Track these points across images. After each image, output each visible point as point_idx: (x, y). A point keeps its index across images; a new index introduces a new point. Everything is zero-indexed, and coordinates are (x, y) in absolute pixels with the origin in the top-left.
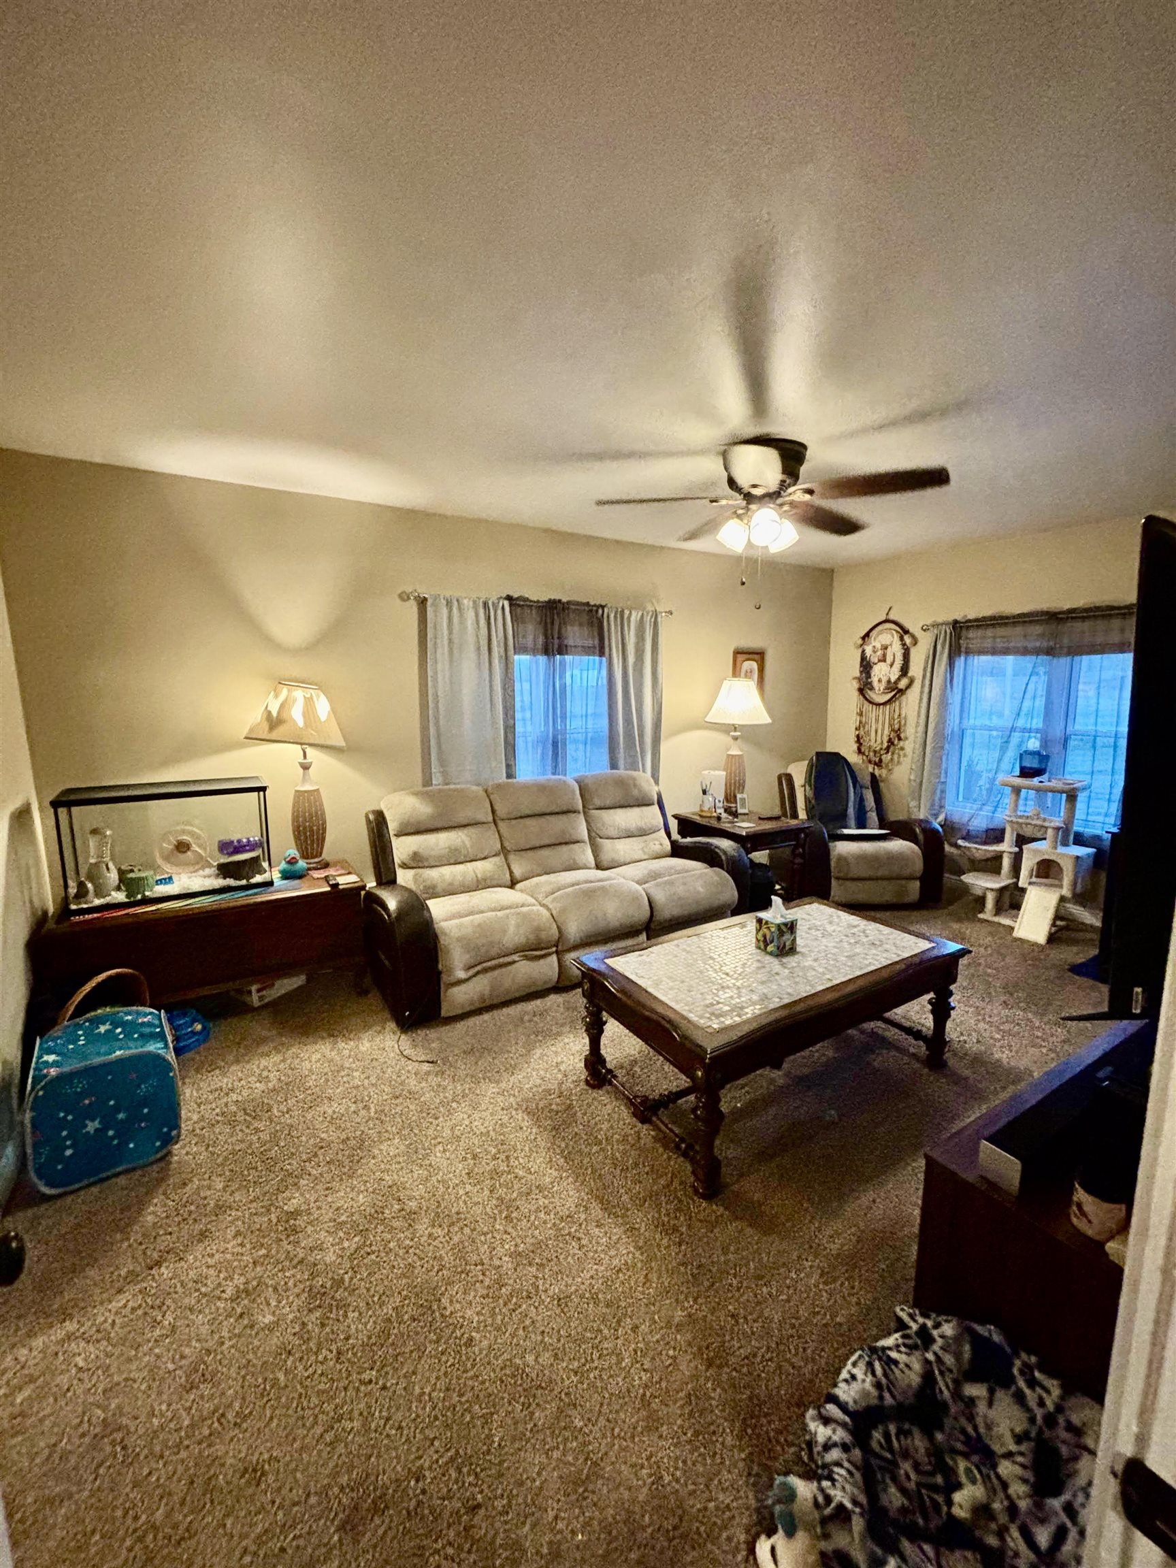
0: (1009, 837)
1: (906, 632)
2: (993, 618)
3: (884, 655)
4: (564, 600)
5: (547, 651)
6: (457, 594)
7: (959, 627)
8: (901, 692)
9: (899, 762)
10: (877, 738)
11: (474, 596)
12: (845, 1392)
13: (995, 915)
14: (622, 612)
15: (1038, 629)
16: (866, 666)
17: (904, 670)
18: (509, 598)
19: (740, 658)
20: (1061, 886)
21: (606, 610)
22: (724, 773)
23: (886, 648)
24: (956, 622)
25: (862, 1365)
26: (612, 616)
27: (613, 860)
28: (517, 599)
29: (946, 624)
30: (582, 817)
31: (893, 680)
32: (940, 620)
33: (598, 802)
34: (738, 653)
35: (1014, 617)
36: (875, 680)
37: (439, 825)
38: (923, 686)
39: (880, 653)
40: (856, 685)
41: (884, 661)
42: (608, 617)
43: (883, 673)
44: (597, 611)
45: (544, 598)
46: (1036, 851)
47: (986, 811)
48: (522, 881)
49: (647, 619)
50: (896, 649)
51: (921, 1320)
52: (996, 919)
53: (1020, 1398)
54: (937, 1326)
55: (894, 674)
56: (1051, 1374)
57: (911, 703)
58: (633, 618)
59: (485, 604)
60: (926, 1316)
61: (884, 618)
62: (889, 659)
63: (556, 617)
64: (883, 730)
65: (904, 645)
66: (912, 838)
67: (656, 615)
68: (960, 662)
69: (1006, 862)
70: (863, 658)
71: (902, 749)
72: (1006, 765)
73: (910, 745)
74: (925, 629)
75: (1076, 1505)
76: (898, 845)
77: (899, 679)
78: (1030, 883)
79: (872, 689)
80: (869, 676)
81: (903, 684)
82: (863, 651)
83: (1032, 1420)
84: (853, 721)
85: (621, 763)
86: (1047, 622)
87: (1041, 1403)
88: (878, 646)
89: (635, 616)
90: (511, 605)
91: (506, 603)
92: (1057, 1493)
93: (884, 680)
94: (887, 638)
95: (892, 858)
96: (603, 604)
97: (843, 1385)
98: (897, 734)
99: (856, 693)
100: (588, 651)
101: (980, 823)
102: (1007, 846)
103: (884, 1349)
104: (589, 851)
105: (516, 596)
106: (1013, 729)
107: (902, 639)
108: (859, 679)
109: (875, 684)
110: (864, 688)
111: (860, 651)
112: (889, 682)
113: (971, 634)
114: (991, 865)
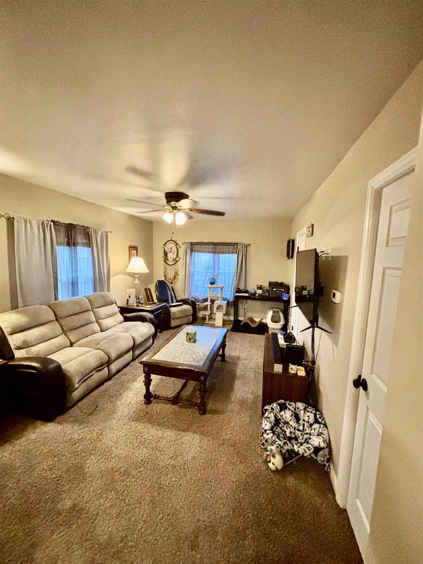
0: (209, 300)
1: (177, 244)
2: (200, 243)
3: (171, 250)
4: (75, 224)
5: (68, 244)
6: (28, 217)
7: (192, 244)
8: (177, 261)
9: (177, 282)
10: (171, 276)
11: (37, 219)
12: (266, 428)
13: (209, 321)
14: (96, 230)
15: (212, 247)
16: (166, 254)
17: (177, 255)
18: (52, 221)
19: (131, 249)
20: (223, 311)
21: (90, 229)
22: (134, 290)
23: (171, 248)
24: (191, 243)
25: (266, 421)
26: (92, 232)
27: (107, 327)
28: (56, 221)
29: (188, 243)
30: (91, 312)
31: (174, 258)
32: (187, 242)
33: (96, 305)
34: (130, 247)
35: (205, 243)
36: (169, 257)
37: (33, 325)
38: (183, 260)
39: (170, 250)
40: (163, 259)
41: (171, 252)
42: (91, 232)
43: (171, 256)
44: (87, 229)
45: (67, 222)
46: (217, 303)
47: (202, 295)
48: (76, 343)
49: (104, 234)
50: (174, 249)
51: (270, 406)
52: (209, 322)
53: (289, 409)
54: (273, 406)
55: (175, 256)
56: (292, 402)
57: (180, 266)
58: (99, 233)
59: (43, 223)
60: (271, 405)
61: (170, 239)
62: (173, 252)
63: (72, 230)
64: (172, 272)
65: (177, 248)
66: (189, 304)
67: (107, 232)
68: (193, 253)
69: (209, 307)
70: (165, 251)
71: (178, 278)
72: (206, 282)
73: (181, 277)
74: (183, 244)
75: (304, 419)
76: (186, 307)
77: (176, 258)
78: (217, 312)
79: (168, 260)
80: (167, 256)
81: (177, 259)
82: (164, 249)
83: (292, 411)
84: (163, 270)
85: (98, 289)
86: (213, 245)
87: (293, 407)
88: (169, 247)
89: (100, 233)
90: (54, 224)
91: (52, 224)
92: (300, 420)
93: (172, 258)
94: (171, 245)
95: (185, 310)
96: (89, 227)
97: (265, 427)
98: (176, 274)
99: (163, 262)
100: (84, 245)
101: (201, 298)
102: (209, 303)
103: (267, 416)
104: (97, 325)
105: (55, 220)
106: (207, 272)
107: (176, 246)
108: (164, 257)
109: (169, 259)
110: (166, 259)
111: (163, 249)
112: (173, 258)
113: (196, 246)
114: (205, 308)
